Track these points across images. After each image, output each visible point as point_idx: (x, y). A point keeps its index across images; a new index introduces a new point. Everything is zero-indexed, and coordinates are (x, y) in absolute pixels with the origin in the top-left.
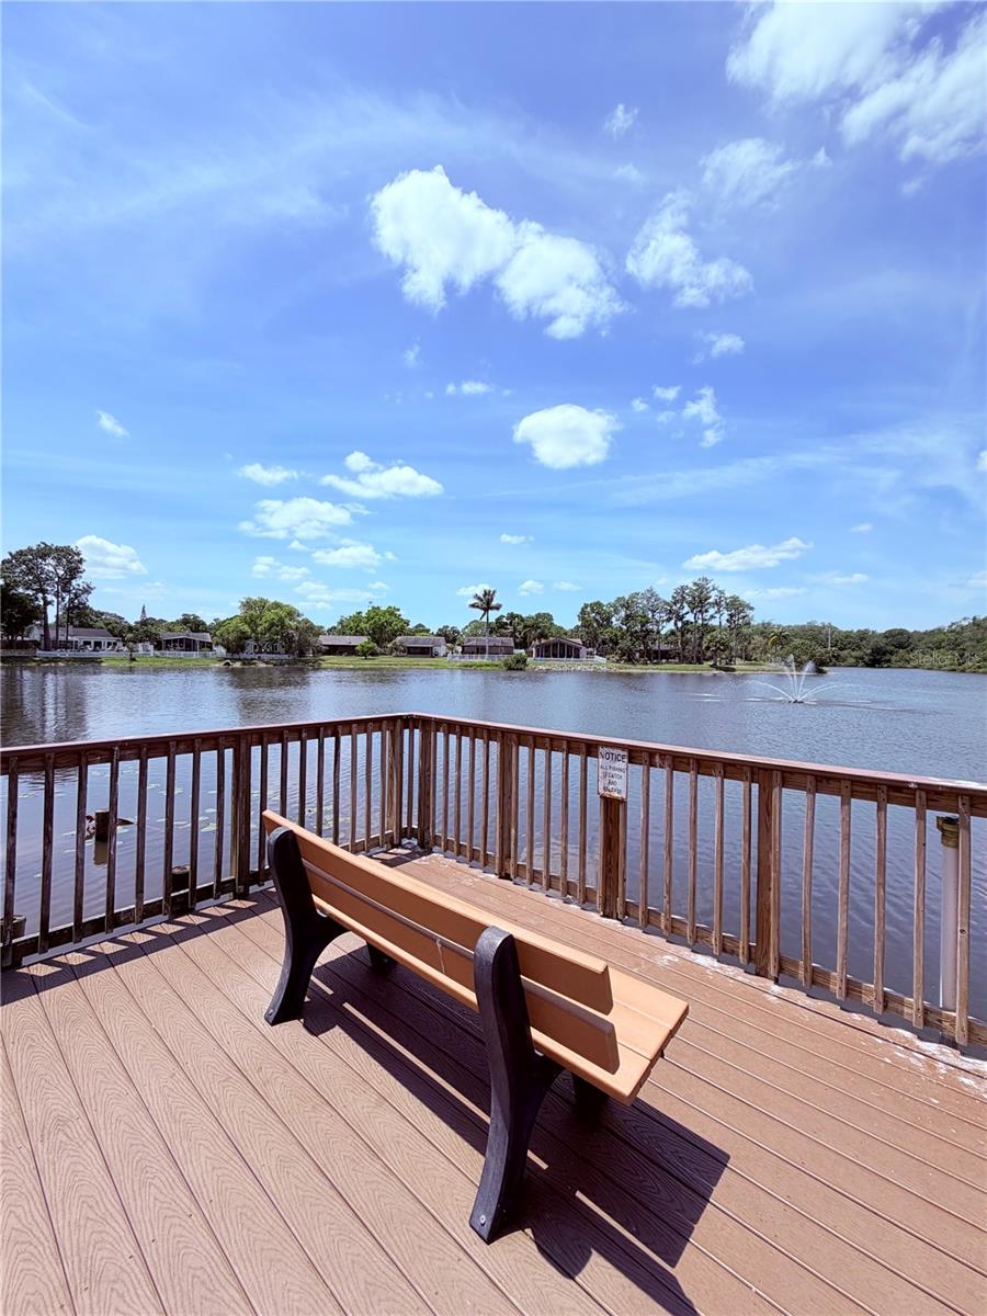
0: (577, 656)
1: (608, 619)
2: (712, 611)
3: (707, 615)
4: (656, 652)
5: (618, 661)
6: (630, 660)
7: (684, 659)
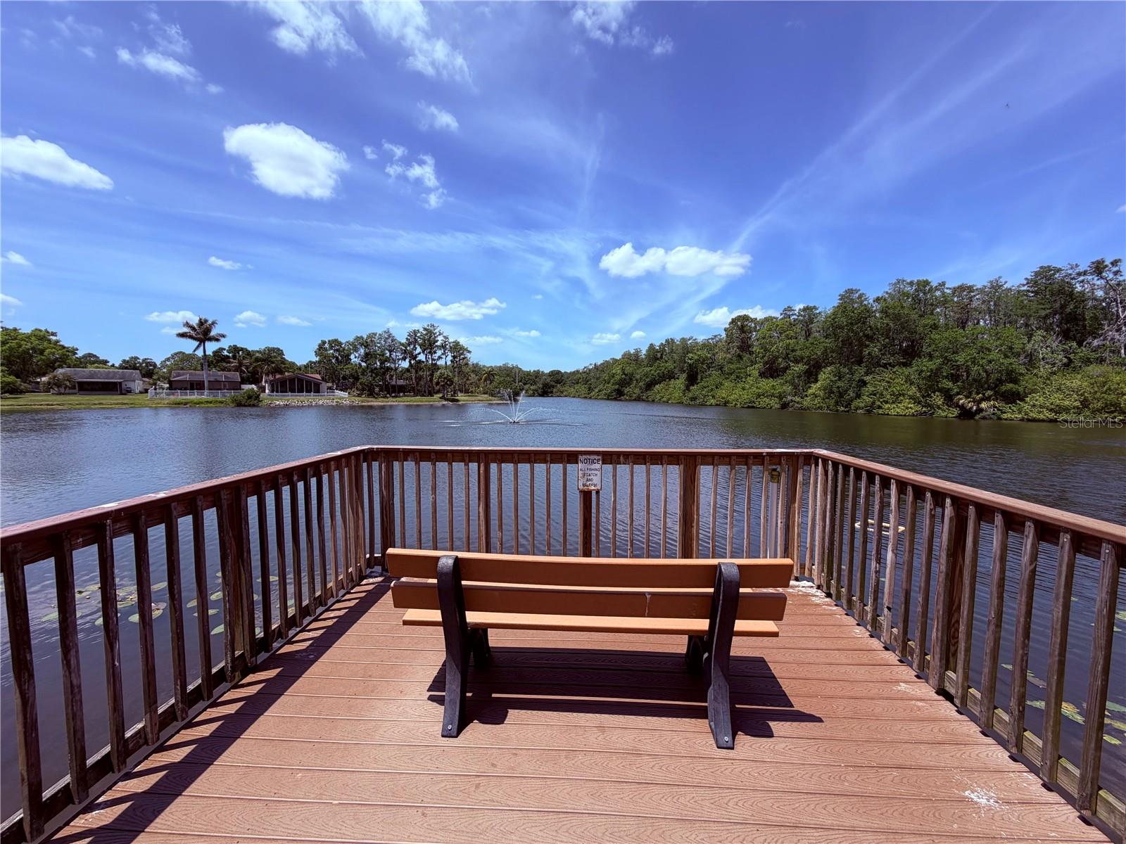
0: (317, 391)
1: (347, 358)
2: (439, 353)
3: (436, 356)
4: (393, 387)
5: (359, 395)
6: (371, 394)
7: (417, 392)
